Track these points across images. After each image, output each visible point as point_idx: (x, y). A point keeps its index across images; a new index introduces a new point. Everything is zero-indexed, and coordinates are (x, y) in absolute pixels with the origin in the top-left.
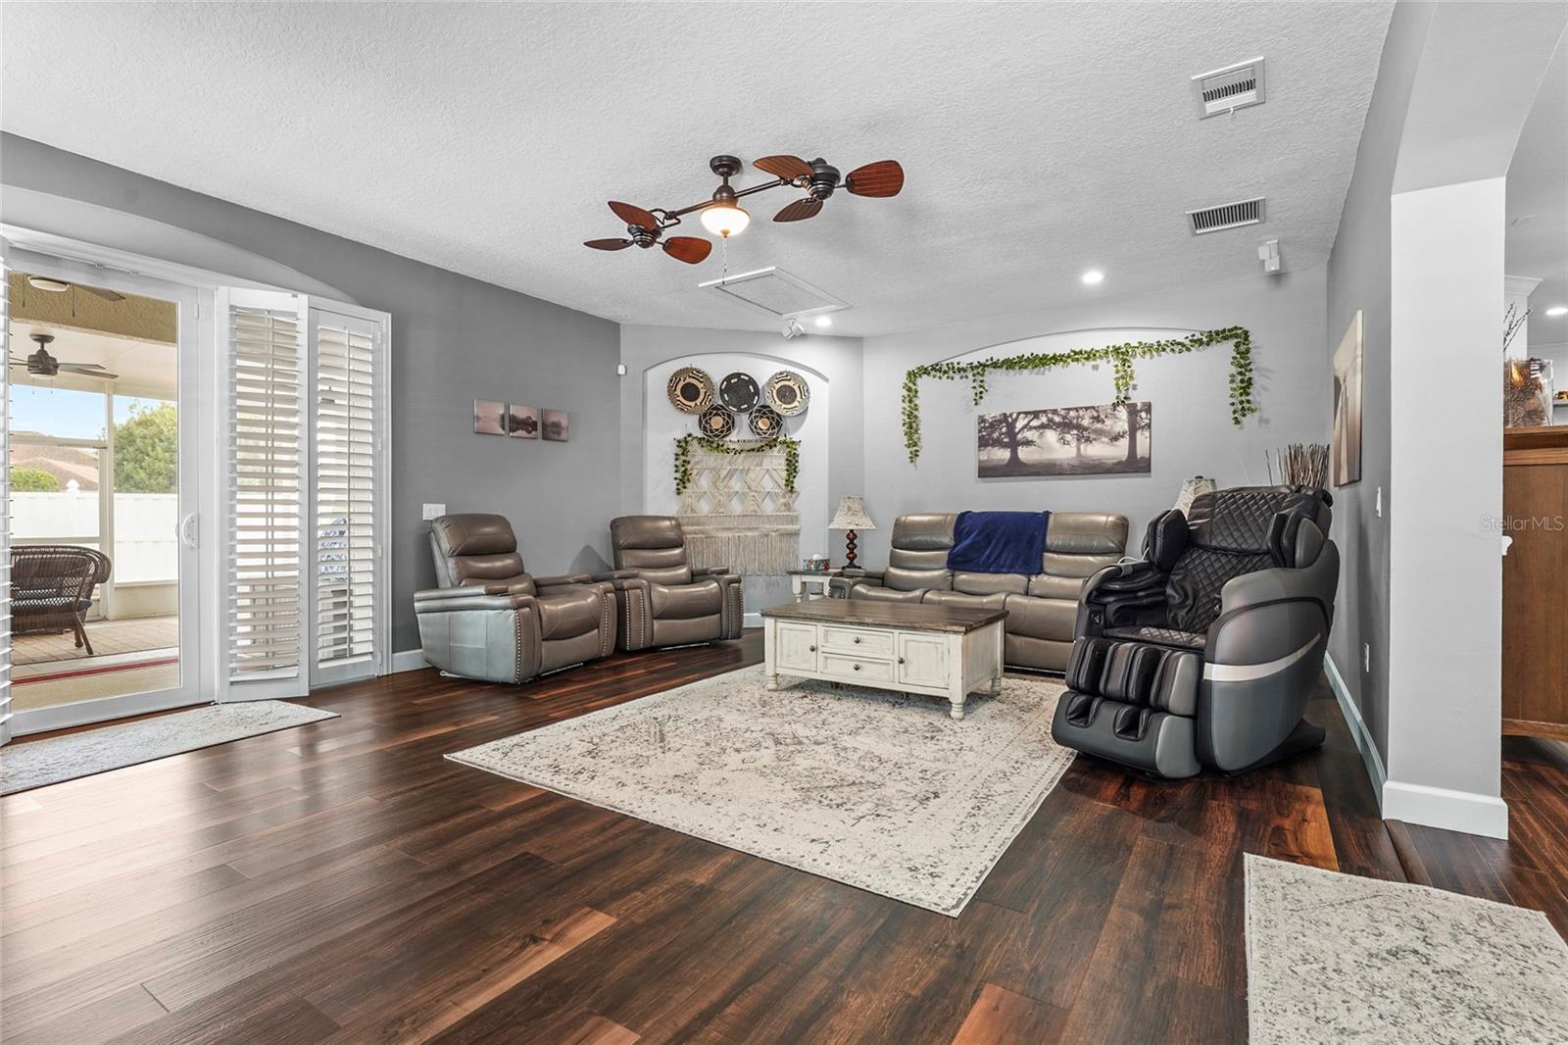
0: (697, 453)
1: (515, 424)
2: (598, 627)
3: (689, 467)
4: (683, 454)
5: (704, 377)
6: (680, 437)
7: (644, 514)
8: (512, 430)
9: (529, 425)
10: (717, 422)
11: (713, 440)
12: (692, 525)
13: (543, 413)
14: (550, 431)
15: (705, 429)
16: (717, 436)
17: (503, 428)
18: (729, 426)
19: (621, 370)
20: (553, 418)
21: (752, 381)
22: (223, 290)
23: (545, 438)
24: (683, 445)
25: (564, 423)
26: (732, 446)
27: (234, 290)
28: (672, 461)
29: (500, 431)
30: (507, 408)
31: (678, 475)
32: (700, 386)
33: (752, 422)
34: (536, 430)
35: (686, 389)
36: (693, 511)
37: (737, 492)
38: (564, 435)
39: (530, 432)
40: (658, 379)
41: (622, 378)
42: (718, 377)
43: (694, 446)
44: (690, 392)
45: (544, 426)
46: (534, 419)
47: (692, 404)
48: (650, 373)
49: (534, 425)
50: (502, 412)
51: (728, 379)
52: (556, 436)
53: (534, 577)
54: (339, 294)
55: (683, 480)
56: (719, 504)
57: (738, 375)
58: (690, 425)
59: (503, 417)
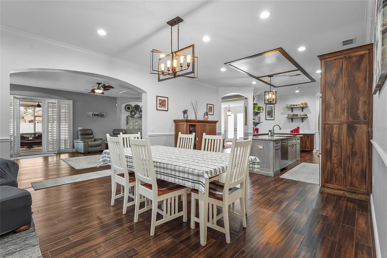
0: (130, 118)
1: (95, 115)
2: (101, 146)
3: (128, 121)
4: (127, 119)
5: (131, 106)
6: (127, 116)
7: (121, 129)
8: (94, 116)
9: (98, 115)
10: (133, 113)
11: (132, 116)
12: (129, 130)
13: (101, 113)
14: (102, 116)
15: (131, 114)
16: (133, 115)
17: (93, 116)
18: (135, 114)
19: (117, 105)
20: (102, 114)
21: (139, 106)
22: (47, 100)
23: (101, 117)
24: (127, 117)
25: (105, 114)
26: (136, 117)
27: (48, 100)
28: (126, 120)
29: (92, 116)
30: (93, 113)
31: (127, 122)
32: (130, 107)
33: (139, 113)
34: (99, 116)
35: (128, 108)
36: (129, 128)
37: (137, 125)
38: (105, 116)
39: (98, 116)
40: (123, 106)
41: (117, 107)
42: (133, 105)
43: (129, 117)
44: (129, 108)
45: (101, 115)
46: (99, 114)
47: (129, 110)
48: (122, 105)
49: (99, 115)
50: (92, 113)
51: (135, 106)
52: (103, 117)
53: (95, 139)
54: (65, 99)
55: (127, 123)
56: (134, 127)
57: (137, 105)
58: (129, 114)
59: (93, 114)
